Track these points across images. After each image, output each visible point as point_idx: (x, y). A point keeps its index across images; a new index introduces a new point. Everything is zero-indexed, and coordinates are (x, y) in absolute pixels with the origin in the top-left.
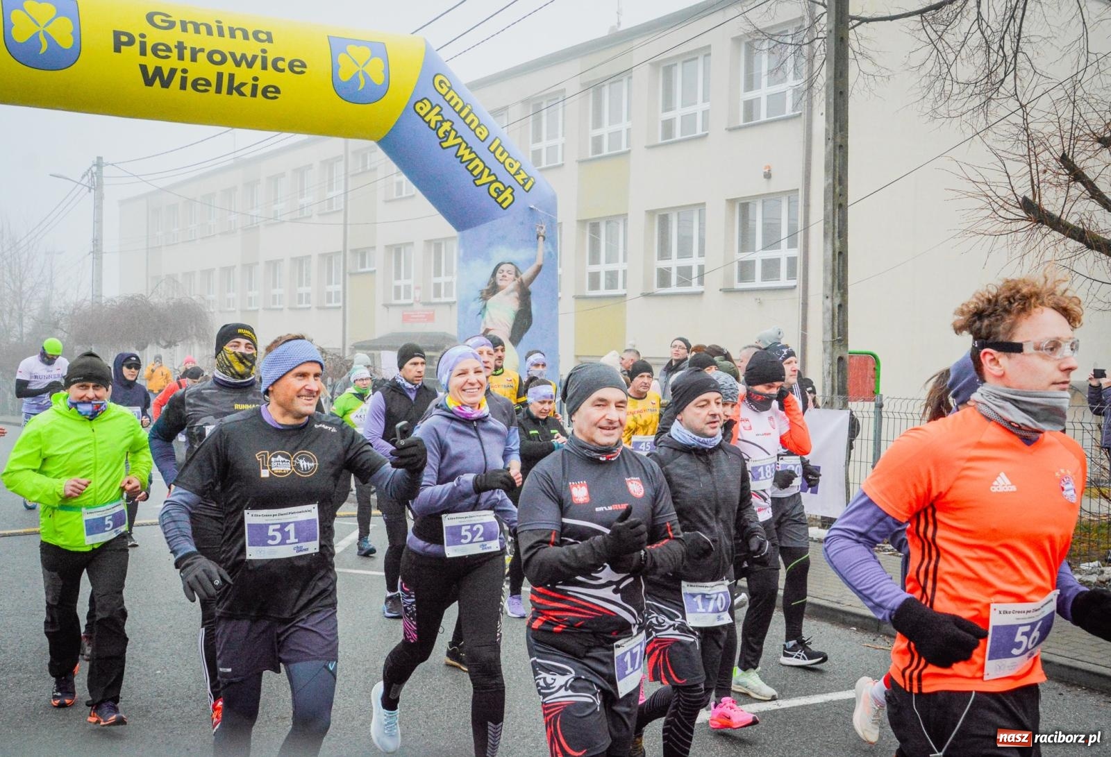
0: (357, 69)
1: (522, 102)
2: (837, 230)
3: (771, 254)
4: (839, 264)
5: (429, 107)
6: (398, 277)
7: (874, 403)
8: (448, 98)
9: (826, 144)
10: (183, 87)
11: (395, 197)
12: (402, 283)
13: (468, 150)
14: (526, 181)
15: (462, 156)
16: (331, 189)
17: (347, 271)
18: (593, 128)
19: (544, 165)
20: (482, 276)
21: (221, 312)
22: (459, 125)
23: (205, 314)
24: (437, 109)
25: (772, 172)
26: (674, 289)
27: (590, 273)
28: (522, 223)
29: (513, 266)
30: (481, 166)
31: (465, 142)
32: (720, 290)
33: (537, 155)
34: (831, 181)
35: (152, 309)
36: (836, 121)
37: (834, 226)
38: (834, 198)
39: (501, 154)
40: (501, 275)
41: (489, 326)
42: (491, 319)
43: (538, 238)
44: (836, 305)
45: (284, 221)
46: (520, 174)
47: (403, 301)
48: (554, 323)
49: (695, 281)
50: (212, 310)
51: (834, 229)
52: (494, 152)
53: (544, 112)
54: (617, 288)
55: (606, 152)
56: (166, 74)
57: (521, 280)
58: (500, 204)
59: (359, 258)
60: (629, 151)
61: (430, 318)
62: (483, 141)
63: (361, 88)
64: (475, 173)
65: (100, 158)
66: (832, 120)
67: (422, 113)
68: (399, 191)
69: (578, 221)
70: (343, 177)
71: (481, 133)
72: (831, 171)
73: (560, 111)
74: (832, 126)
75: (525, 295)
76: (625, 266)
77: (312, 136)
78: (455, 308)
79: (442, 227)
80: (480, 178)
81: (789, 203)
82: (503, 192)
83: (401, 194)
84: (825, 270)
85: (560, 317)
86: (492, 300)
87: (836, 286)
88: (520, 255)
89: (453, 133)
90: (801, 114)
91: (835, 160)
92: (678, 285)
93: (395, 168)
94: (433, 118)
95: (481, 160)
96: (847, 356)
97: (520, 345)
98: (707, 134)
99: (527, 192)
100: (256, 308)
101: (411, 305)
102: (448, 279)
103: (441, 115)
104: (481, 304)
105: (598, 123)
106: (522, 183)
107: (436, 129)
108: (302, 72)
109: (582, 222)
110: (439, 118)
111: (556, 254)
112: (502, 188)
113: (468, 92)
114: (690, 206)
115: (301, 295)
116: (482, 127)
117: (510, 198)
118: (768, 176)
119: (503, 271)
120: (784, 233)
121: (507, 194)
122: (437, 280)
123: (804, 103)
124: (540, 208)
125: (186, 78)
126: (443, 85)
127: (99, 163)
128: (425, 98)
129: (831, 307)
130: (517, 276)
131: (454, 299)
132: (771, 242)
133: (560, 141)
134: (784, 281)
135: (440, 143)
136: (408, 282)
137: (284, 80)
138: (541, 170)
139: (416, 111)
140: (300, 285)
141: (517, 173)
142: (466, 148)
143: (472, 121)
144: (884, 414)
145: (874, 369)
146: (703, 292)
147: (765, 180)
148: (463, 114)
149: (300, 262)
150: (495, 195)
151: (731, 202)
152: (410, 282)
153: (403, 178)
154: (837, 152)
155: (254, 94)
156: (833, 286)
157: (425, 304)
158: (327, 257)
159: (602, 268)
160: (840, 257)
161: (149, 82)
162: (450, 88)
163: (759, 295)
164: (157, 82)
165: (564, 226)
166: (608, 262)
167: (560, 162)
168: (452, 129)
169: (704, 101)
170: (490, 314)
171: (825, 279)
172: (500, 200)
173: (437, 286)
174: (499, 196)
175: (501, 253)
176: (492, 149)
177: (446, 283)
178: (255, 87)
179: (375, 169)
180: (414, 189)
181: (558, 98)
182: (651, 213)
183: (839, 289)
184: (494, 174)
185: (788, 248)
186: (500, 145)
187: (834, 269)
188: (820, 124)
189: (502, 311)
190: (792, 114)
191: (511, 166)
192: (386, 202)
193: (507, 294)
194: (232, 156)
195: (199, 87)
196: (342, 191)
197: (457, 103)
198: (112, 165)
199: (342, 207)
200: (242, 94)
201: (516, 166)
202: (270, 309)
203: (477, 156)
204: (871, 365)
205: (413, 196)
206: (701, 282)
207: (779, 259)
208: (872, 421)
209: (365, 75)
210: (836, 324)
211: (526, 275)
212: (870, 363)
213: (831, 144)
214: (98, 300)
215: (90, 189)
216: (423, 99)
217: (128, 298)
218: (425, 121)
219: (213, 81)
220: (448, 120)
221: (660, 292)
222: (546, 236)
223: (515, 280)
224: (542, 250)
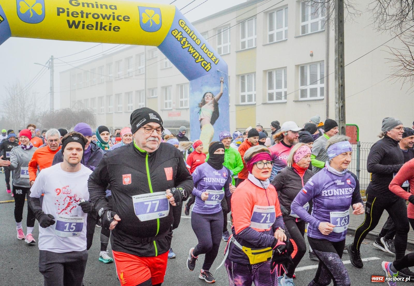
0: (149, 19)
1: (214, 29)
2: (340, 76)
3: (313, 86)
4: (341, 89)
5: (177, 32)
6: (166, 99)
7: (356, 145)
8: (184, 28)
9: (335, 42)
10: (83, 28)
11: (165, 68)
12: (168, 101)
13: (193, 49)
14: (216, 60)
15: (191, 51)
16: (140, 65)
17: (147, 97)
18: (242, 39)
19: (222, 54)
20: (199, 98)
21: (98, 114)
22: (189, 39)
23: (93, 115)
24: (180, 33)
25: (313, 54)
26: (275, 101)
27: (241, 96)
28: (214, 77)
29: (211, 94)
30: (198, 55)
31: (192, 46)
32: (293, 101)
33: (220, 50)
34: (337, 56)
35: (73, 113)
36: (339, 33)
37: (339, 74)
38: (339, 63)
39: (206, 50)
40: (207, 97)
41: (202, 118)
42: (203, 115)
43: (221, 82)
44: (341, 106)
45: (122, 78)
47: (168, 108)
48: (228, 116)
49: (283, 98)
50: (95, 113)
51: (339, 76)
52: (203, 49)
53: (222, 33)
54: (252, 101)
55: (247, 48)
56: (77, 24)
57: (215, 99)
58: (206, 70)
59: (151, 92)
60: (256, 47)
61: (179, 115)
62: (199, 45)
63: (150, 26)
64: (196, 58)
65: (52, 56)
66: (337, 32)
67: (175, 35)
68: (166, 65)
69: (236, 75)
70: (144, 61)
71: (198, 42)
72: (337, 52)
73: (229, 32)
74: (337, 35)
75: (216, 105)
76: (255, 93)
77: (132, 45)
78: (189, 111)
79: (183, 79)
80: (198, 60)
81: (320, 66)
82: (207, 65)
83: (167, 66)
84: (336, 93)
85: (230, 113)
86: (203, 107)
87: (340, 98)
88: (214, 89)
89: (187, 43)
90: (324, 30)
91: (339, 48)
92: (276, 100)
93: (164, 56)
94: (179, 36)
95: (198, 53)
96: (345, 126)
97: (214, 125)
98: (287, 39)
99: (216, 64)
100: (112, 112)
101: (172, 109)
102: (186, 99)
103: (182, 35)
104: (199, 109)
105: (243, 37)
106: (214, 61)
107: (180, 41)
108: (128, 21)
109: (238, 76)
110: (181, 37)
111: (228, 89)
112: (206, 63)
113: (192, 25)
114: (280, 68)
115: (129, 107)
116: (198, 39)
117: (210, 67)
118: (312, 55)
119: (207, 96)
120: (319, 78)
121: (208, 65)
122: (182, 100)
123: (326, 26)
124: (221, 71)
125: (84, 24)
126: (183, 24)
127: (52, 58)
128: (176, 29)
129: (338, 108)
130: (213, 97)
131: (188, 107)
132: (313, 82)
133: (229, 44)
134: (319, 97)
135: (182, 46)
136: (170, 101)
137: (121, 24)
138: (221, 56)
139: (172, 34)
140: (129, 103)
141: (212, 57)
142: (192, 48)
143: (194, 37)
144: (361, 149)
145: (357, 131)
146: (286, 102)
147: (311, 57)
148: (191, 35)
149: (128, 94)
150: (204, 66)
151: (297, 66)
152: (171, 101)
153: (168, 60)
154: (340, 45)
155: (110, 30)
156: (339, 98)
157: (177, 109)
158: (139, 92)
159: (246, 93)
160: (342, 87)
161: (70, 26)
162: (185, 25)
163: (309, 103)
164: (74, 26)
165: (231, 78)
166: (248, 91)
167: (229, 52)
168: (186, 40)
169: (286, 26)
170: (202, 113)
171: (336, 96)
172: (205, 68)
173: (182, 102)
174: (205, 66)
175: (207, 89)
176: (202, 48)
177: (185, 101)
178: (110, 27)
179: (157, 57)
180: (172, 65)
181: (227, 27)
182: (265, 71)
183: (342, 99)
184: (203, 58)
185: (321, 84)
186: (205, 47)
187: (339, 92)
188: (333, 34)
189: (208, 110)
190: (321, 30)
191: (210, 54)
192: (162, 70)
193: (209, 105)
194: (102, 54)
195: (89, 28)
196: (144, 66)
197: (188, 30)
198: (57, 59)
199: (144, 72)
200: (105, 30)
201: (212, 54)
202: (117, 113)
203: (196, 51)
204: (355, 130)
205: (171, 67)
206: (286, 98)
207: (317, 88)
208: (356, 152)
209: (152, 21)
210: (340, 113)
211: (216, 97)
212: (354, 128)
213: (337, 42)
214: (52, 110)
215: (49, 68)
216: (175, 29)
217: (64, 110)
218: (176, 38)
219: (95, 25)
220: (185, 37)
221: (269, 102)
222: (224, 82)
223: (212, 99)
224: (222, 87)
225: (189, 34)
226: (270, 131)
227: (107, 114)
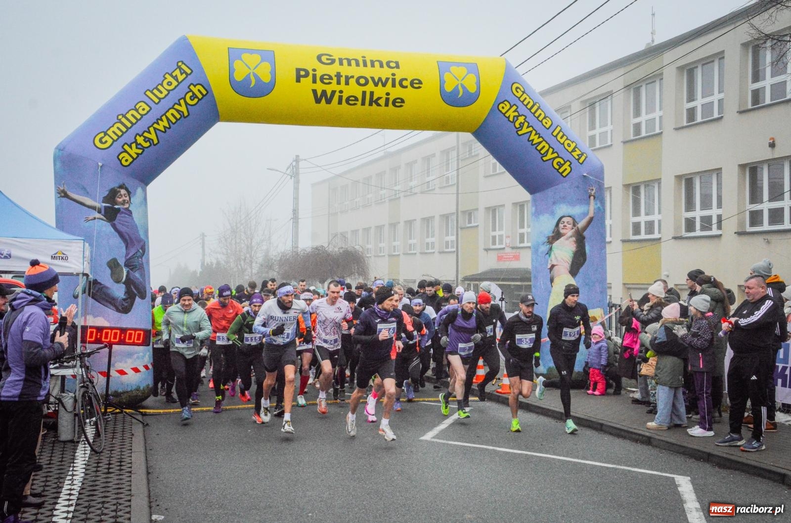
0: (457, 83)
1: (581, 102)
3: (776, 205)
5: (508, 106)
6: (494, 229)
8: (522, 99)
10: (340, 102)
11: (491, 173)
12: (497, 233)
13: (538, 136)
14: (580, 156)
15: (533, 140)
16: (448, 170)
17: (459, 226)
18: (634, 117)
19: (598, 146)
20: (549, 226)
21: (375, 256)
22: (531, 118)
23: (363, 258)
24: (515, 108)
25: (776, 142)
26: (698, 233)
27: (633, 223)
28: (578, 187)
29: (571, 219)
30: (547, 147)
31: (535, 130)
32: (735, 233)
33: (592, 139)
35: (329, 255)
39: (562, 138)
41: (555, 263)
42: (556, 258)
43: (590, 197)
45: (416, 193)
46: (575, 151)
47: (497, 246)
48: (603, 260)
49: (715, 226)
50: (368, 255)
52: (556, 136)
54: (654, 233)
55: (643, 134)
56: (329, 96)
57: (578, 228)
58: (561, 174)
59: (467, 217)
60: (661, 133)
61: (517, 258)
62: (548, 129)
63: (460, 96)
64: (543, 152)
65: (297, 156)
67: (504, 111)
68: (495, 169)
69: (623, 185)
70: (456, 159)
71: (546, 123)
73: (609, 103)
75: (580, 239)
76: (660, 217)
78: (530, 251)
79: (520, 194)
80: (546, 156)
82: (563, 165)
83: (495, 171)
85: (607, 256)
86: (556, 244)
88: (577, 210)
89: (526, 124)
92: (701, 230)
93: (486, 152)
94: (511, 114)
95: (547, 143)
98: (722, 117)
100: (399, 253)
101: (504, 248)
103: (517, 112)
104: (548, 247)
105: (637, 113)
106: (577, 157)
107: (514, 122)
108: (419, 87)
109: (627, 186)
110: (516, 114)
111: (604, 210)
112: (562, 162)
114: (709, 170)
115: (428, 244)
116: (547, 118)
117: (569, 169)
118: (772, 145)
119: (564, 222)
120: (787, 188)
121: (566, 166)
122: (522, 231)
124: (592, 175)
125: (342, 96)
126: (518, 90)
127: (297, 160)
128: (506, 100)
130: (574, 225)
132: (776, 195)
133: (609, 128)
135: (517, 132)
136: (501, 233)
137: (407, 94)
139: (499, 110)
140: (428, 237)
141: (574, 150)
142: (536, 134)
143: (540, 114)
146: (721, 235)
147: (770, 148)
148: (533, 111)
149: (427, 220)
150: (557, 167)
151: (742, 167)
152: (503, 233)
155: (387, 105)
157: (513, 248)
158: (445, 217)
159: (643, 219)
161: (318, 101)
162: (524, 92)
163: (767, 236)
164: (323, 100)
166: (646, 215)
167: (609, 143)
168: (525, 121)
169: (720, 92)
170: (554, 254)
172: (561, 171)
173: (522, 236)
174: (560, 168)
175: (563, 209)
176: (555, 134)
177: (527, 233)
178: (387, 100)
179: (477, 155)
181: (607, 98)
182: (679, 178)
184: (556, 152)
185: (790, 199)
186: (560, 131)
189: (564, 250)
191: (569, 145)
192: (485, 177)
193: (567, 239)
195: (351, 102)
197: (529, 102)
198: (305, 160)
199: (456, 182)
200: (379, 105)
201: (573, 145)
203: (544, 140)
206: (720, 227)
207: (783, 208)
209: (463, 86)
211: (581, 225)
214: (295, 250)
216: (504, 101)
217: (314, 248)
218: (506, 117)
219: (360, 97)
220: (523, 115)
221: (686, 236)
222: (596, 196)
223: (573, 229)
224: (593, 206)
225: (530, 109)
226: (685, 290)
227: (389, 256)
